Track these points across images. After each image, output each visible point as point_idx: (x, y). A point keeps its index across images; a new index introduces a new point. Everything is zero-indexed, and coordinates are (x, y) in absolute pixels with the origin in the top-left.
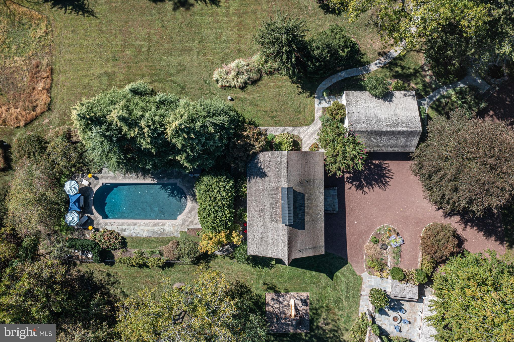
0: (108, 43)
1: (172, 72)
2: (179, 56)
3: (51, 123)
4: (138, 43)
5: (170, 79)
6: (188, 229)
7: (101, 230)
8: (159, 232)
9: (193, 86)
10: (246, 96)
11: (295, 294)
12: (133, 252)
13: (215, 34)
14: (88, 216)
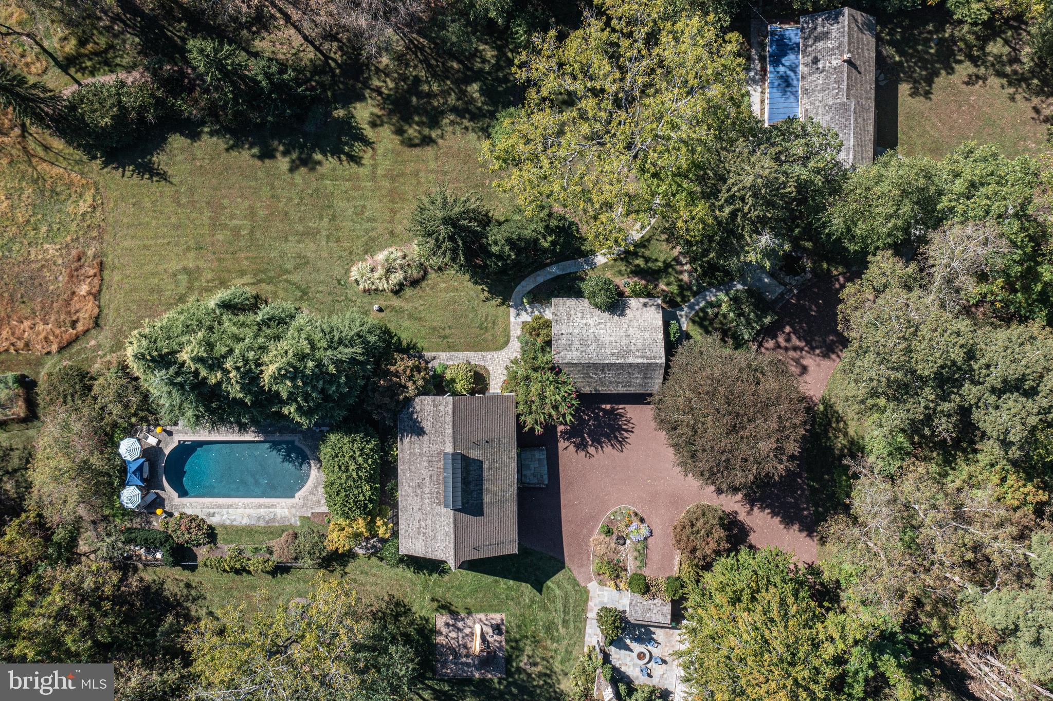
0: (187, 222)
1: (289, 266)
2: (299, 242)
3: (99, 346)
4: (235, 222)
5: (285, 277)
6: (312, 513)
7: (176, 514)
8: (267, 518)
9: (321, 289)
10: (403, 304)
11: (482, 616)
12: (226, 549)
13: (355, 207)
14: (157, 494)
